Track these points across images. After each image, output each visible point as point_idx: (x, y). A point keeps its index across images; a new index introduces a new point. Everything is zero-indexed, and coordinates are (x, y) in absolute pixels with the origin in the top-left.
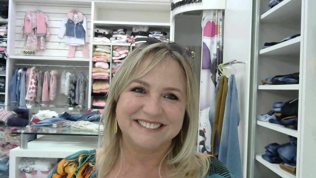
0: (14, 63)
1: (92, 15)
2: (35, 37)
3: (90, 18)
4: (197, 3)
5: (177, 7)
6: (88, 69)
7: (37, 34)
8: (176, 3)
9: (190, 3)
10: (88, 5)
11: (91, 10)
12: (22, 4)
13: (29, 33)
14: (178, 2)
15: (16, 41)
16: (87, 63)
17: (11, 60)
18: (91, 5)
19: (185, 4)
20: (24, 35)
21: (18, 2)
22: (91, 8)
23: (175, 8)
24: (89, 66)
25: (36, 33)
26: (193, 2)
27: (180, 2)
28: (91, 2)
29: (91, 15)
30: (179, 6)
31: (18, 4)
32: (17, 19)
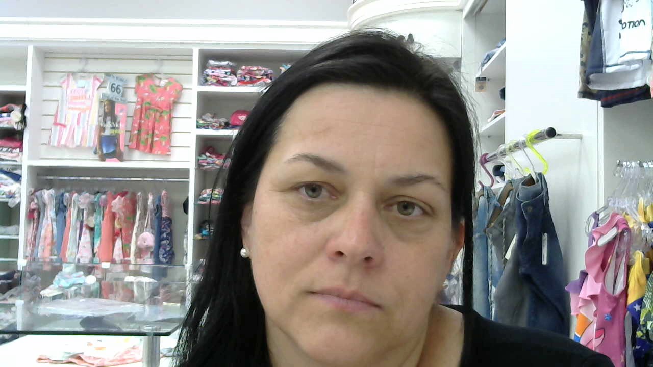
0: (38, 175)
1: (193, 76)
3: (190, 81)
6: (188, 182)
10: (188, 57)
11: (192, 66)
12: (53, 55)
15: (43, 130)
16: (185, 173)
17: (32, 169)
18: (192, 55)
21: (46, 53)
22: (192, 60)
24: (188, 178)
28: (191, 50)
29: (192, 74)
31: (47, 56)
32: (45, 86)
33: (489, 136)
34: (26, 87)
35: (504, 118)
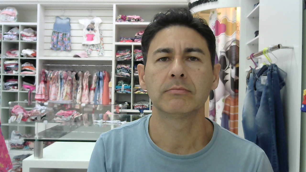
0: (43, 64)
3: (112, 20)
4: (213, 2)
5: (194, 6)
6: (111, 67)
8: (193, 3)
9: (206, 3)
10: (111, 8)
11: (113, 12)
12: (49, 8)
14: (195, 1)
15: (45, 43)
16: (110, 62)
17: (40, 60)
18: (113, 7)
19: (201, 3)
22: (113, 10)
23: (192, 7)
24: (112, 65)
26: (209, 2)
27: (197, 1)
28: (112, 5)
29: (113, 17)
30: (196, 6)
31: (46, 8)
32: (46, 23)
33: (253, 45)
34: (37, 24)
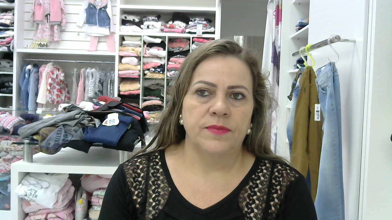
0: (23, 58)
2: (48, 25)
6: (114, 64)
7: (50, 22)
13: (41, 21)
15: (25, 30)
16: (112, 58)
17: (19, 53)
20: (35, 23)
24: (115, 61)
25: (48, 20)
35: (308, 28)
